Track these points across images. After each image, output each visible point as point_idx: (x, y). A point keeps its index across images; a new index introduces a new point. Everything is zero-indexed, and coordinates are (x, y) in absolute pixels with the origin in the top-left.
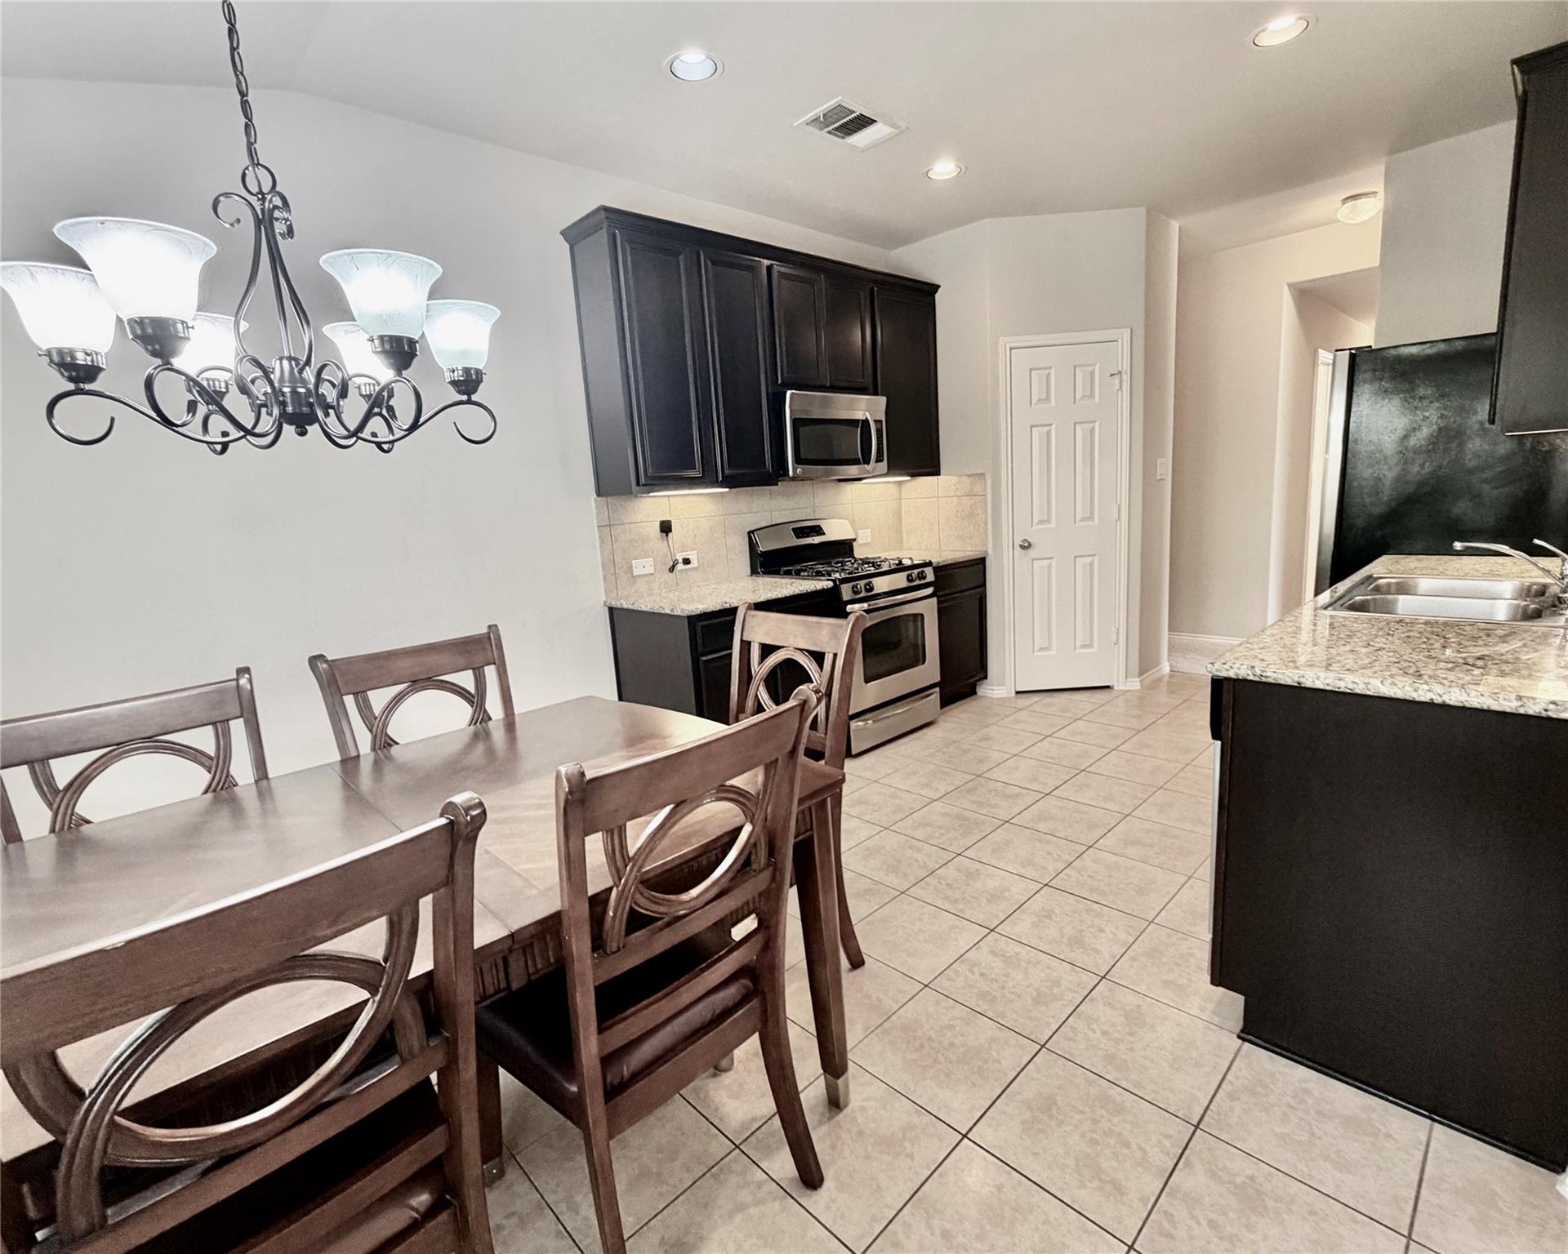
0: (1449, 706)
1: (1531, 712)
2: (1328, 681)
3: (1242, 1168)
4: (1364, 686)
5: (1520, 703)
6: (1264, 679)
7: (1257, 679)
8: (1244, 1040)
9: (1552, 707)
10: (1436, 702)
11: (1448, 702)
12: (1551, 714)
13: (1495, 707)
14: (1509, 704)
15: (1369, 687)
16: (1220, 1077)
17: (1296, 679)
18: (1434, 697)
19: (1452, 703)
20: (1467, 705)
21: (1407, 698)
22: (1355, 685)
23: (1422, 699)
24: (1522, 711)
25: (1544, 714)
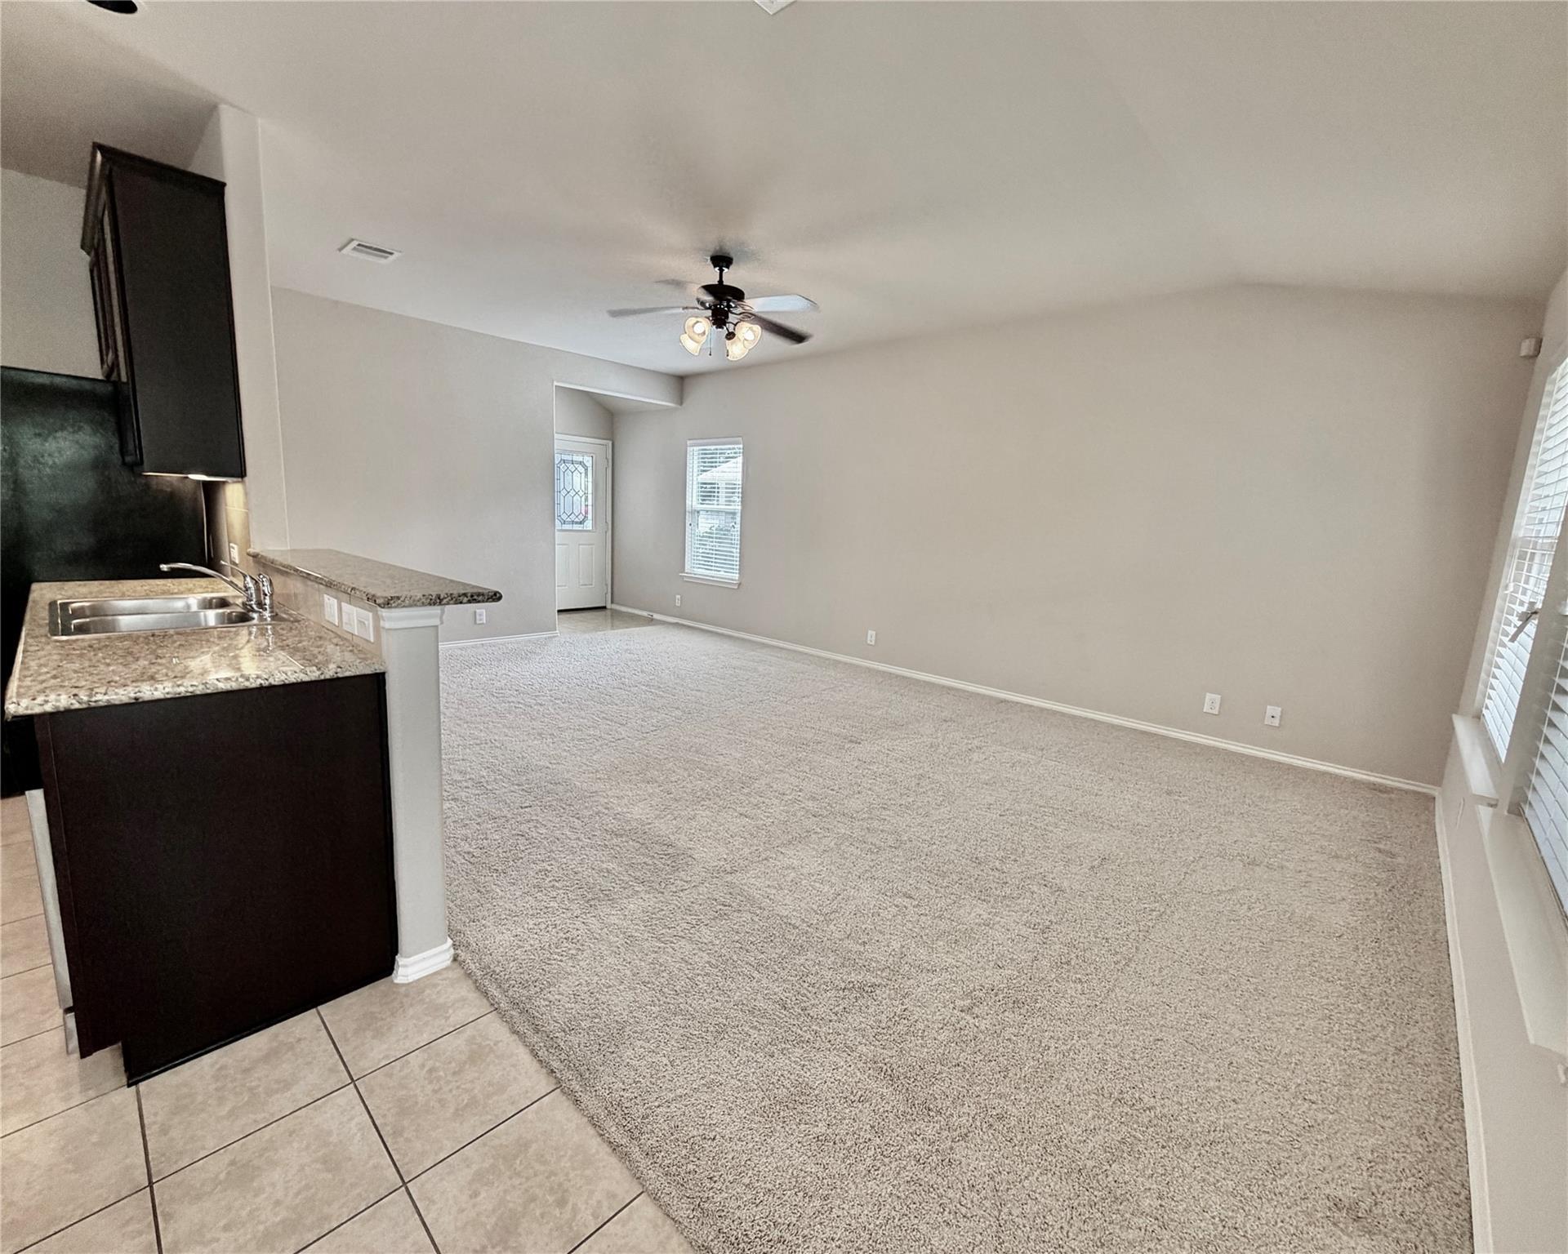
0: (275, 686)
1: (328, 677)
2: (167, 690)
3: (217, 1166)
4: (203, 686)
5: (320, 672)
6: (93, 704)
7: (84, 706)
8: (136, 1083)
9: (339, 670)
10: (264, 685)
11: (273, 683)
12: (340, 675)
13: (306, 679)
14: (314, 674)
15: (208, 686)
16: (139, 1129)
17: (132, 695)
18: (262, 682)
19: (276, 683)
20: (287, 682)
21: (241, 688)
22: (195, 688)
23: (254, 686)
24: (322, 677)
25: (335, 676)
